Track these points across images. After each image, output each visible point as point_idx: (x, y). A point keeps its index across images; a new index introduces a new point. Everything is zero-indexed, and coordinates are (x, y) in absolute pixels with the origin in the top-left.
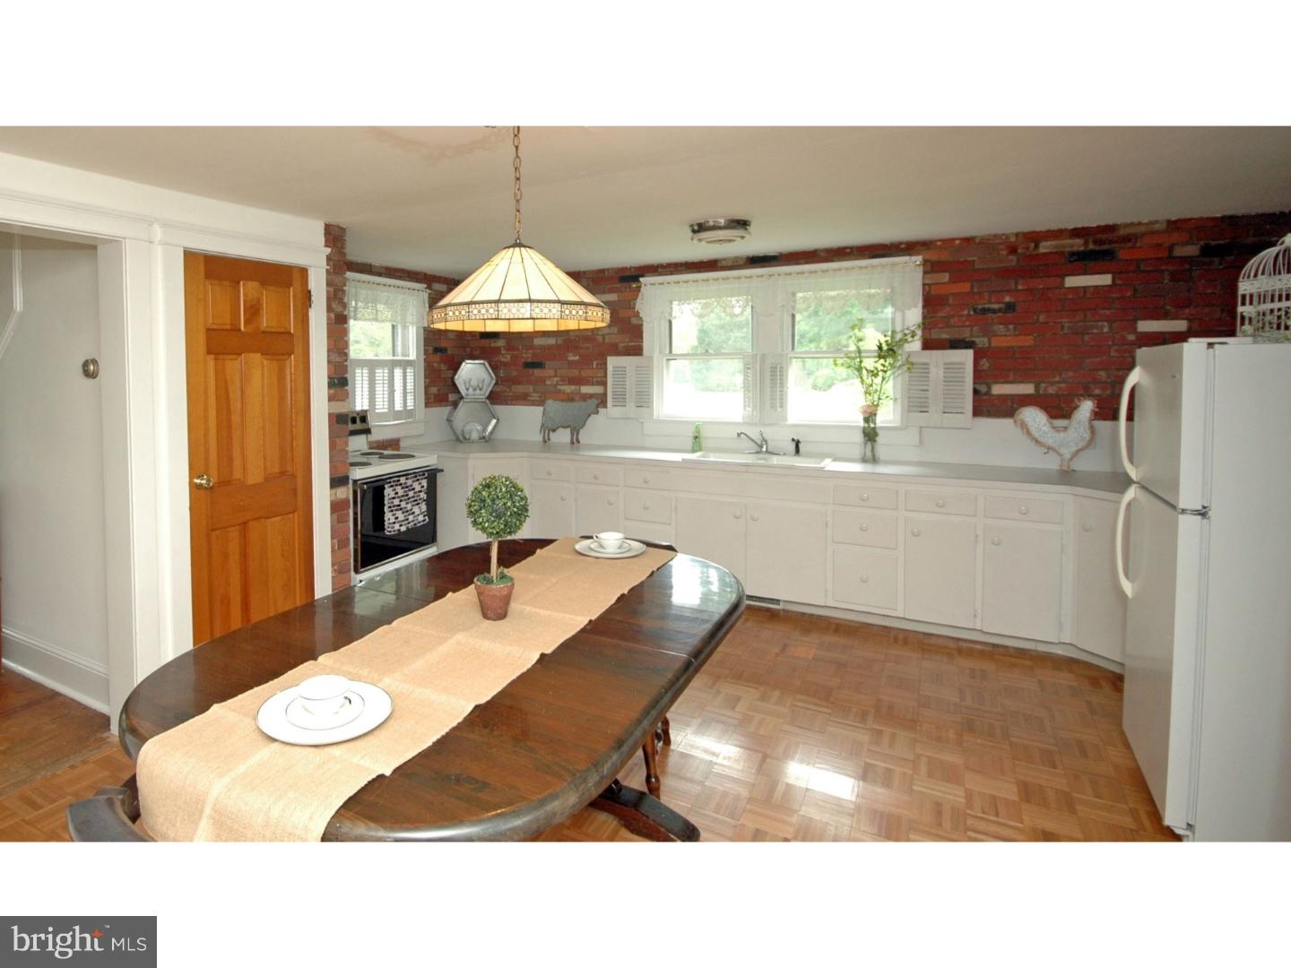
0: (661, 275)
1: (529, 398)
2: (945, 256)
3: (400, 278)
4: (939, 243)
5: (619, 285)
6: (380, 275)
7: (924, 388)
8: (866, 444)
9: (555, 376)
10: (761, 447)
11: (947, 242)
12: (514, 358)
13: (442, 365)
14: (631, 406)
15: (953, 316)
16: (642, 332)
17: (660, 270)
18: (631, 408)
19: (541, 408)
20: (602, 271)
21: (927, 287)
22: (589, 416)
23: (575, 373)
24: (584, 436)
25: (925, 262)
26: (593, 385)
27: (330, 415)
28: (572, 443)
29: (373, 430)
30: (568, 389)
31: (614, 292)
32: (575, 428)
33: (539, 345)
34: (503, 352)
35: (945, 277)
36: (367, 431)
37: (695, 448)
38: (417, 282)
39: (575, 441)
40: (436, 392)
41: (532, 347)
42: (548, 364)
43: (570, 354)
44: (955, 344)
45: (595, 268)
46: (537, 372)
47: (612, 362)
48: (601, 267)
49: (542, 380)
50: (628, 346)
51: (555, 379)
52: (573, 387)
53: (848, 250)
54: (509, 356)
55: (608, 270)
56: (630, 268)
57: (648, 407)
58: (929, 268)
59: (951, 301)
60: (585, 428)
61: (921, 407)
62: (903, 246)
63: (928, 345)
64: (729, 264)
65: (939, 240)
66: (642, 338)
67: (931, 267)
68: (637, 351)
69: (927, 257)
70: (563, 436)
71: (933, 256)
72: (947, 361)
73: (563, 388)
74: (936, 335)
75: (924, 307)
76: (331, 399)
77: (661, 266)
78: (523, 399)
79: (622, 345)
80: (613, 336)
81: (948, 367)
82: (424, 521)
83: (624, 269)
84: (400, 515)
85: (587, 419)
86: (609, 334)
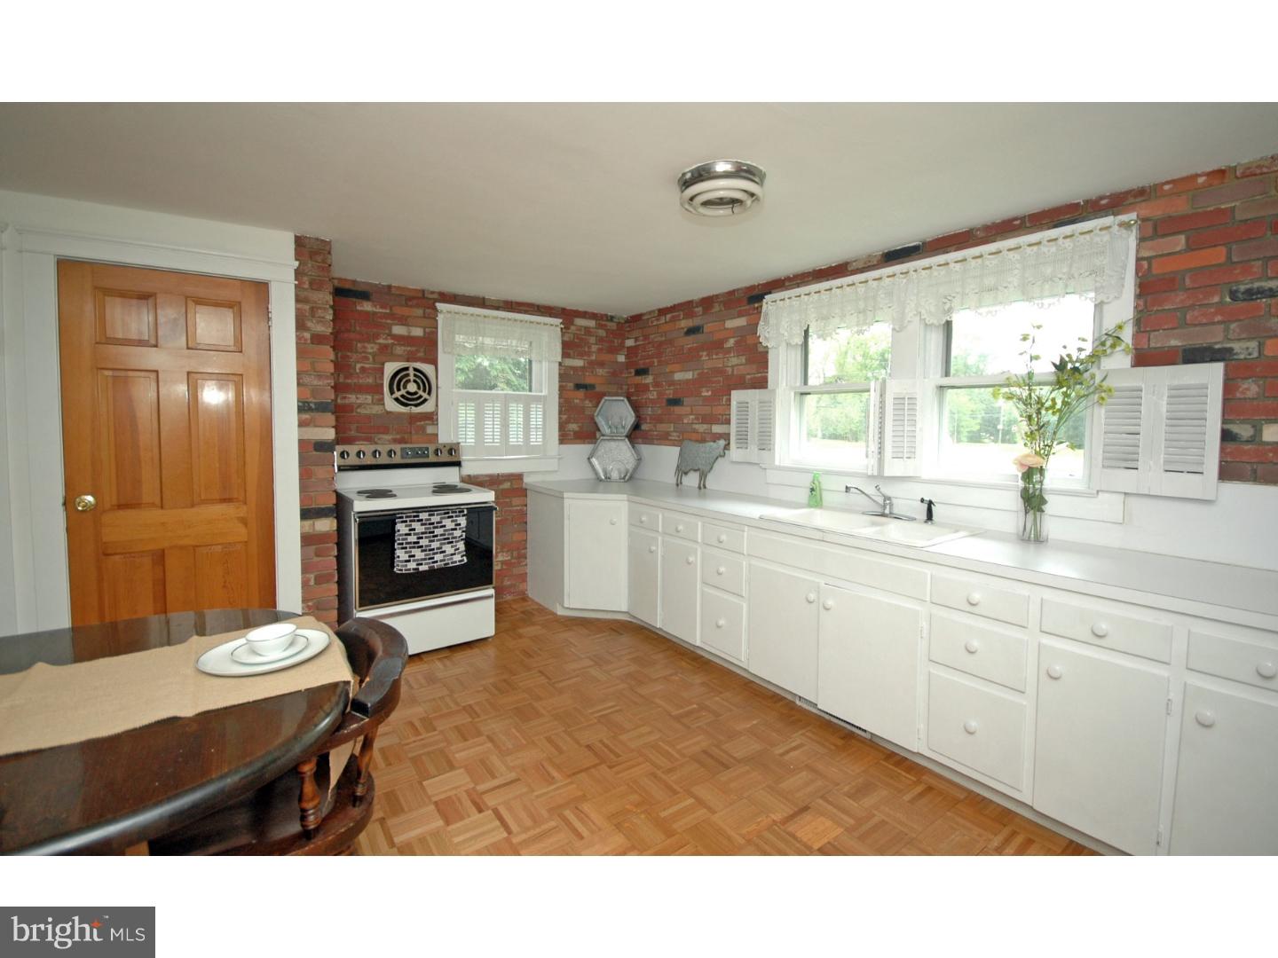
0: (787, 288)
1: (670, 438)
2: (1181, 207)
3: (526, 312)
4: (1167, 187)
5: (747, 307)
6: (497, 308)
7: (1133, 429)
8: (1026, 513)
9: (691, 414)
10: (884, 507)
11: (1184, 184)
12: (660, 394)
13: (587, 402)
14: (753, 448)
15: (1192, 307)
16: (767, 362)
17: (787, 284)
18: (752, 452)
19: (677, 449)
20: (732, 293)
21: (1145, 264)
22: (717, 458)
23: (707, 410)
24: (711, 481)
25: (1144, 220)
26: (722, 424)
27: (299, 440)
28: (700, 488)
29: (463, 464)
30: (702, 428)
31: (743, 316)
32: (703, 472)
33: (679, 381)
34: (651, 389)
35: (1180, 241)
36: (458, 464)
37: (811, 503)
38: (551, 317)
39: (702, 486)
40: (577, 429)
41: (672, 383)
42: (686, 401)
43: (704, 389)
44: (1193, 356)
45: (726, 290)
46: (677, 410)
47: (737, 396)
48: (731, 289)
49: (680, 417)
50: (755, 378)
51: (692, 417)
52: (705, 426)
53: (1017, 222)
54: (655, 393)
55: (738, 290)
56: (758, 285)
57: (770, 450)
58: (1150, 231)
59: (1188, 282)
60: (712, 472)
61: (1126, 460)
62: (1104, 202)
63: (1143, 358)
64: (861, 265)
65: (1168, 183)
66: (767, 368)
67: (1152, 231)
68: (761, 383)
69: (1145, 213)
70: (692, 480)
71: (1156, 210)
72: (1176, 383)
73: (696, 426)
74: (1158, 341)
75: (1138, 296)
76: (302, 424)
77: (788, 279)
78: (664, 439)
79: (748, 377)
80: (741, 367)
81: (1177, 393)
82: (460, 561)
83: (752, 288)
84: (419, 554)
85: (715, 461)
86: (737, 365)
